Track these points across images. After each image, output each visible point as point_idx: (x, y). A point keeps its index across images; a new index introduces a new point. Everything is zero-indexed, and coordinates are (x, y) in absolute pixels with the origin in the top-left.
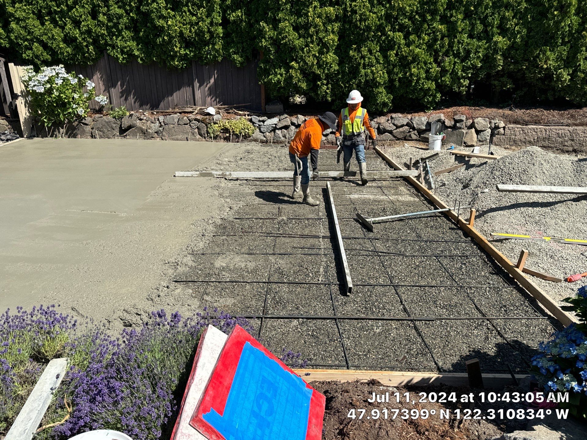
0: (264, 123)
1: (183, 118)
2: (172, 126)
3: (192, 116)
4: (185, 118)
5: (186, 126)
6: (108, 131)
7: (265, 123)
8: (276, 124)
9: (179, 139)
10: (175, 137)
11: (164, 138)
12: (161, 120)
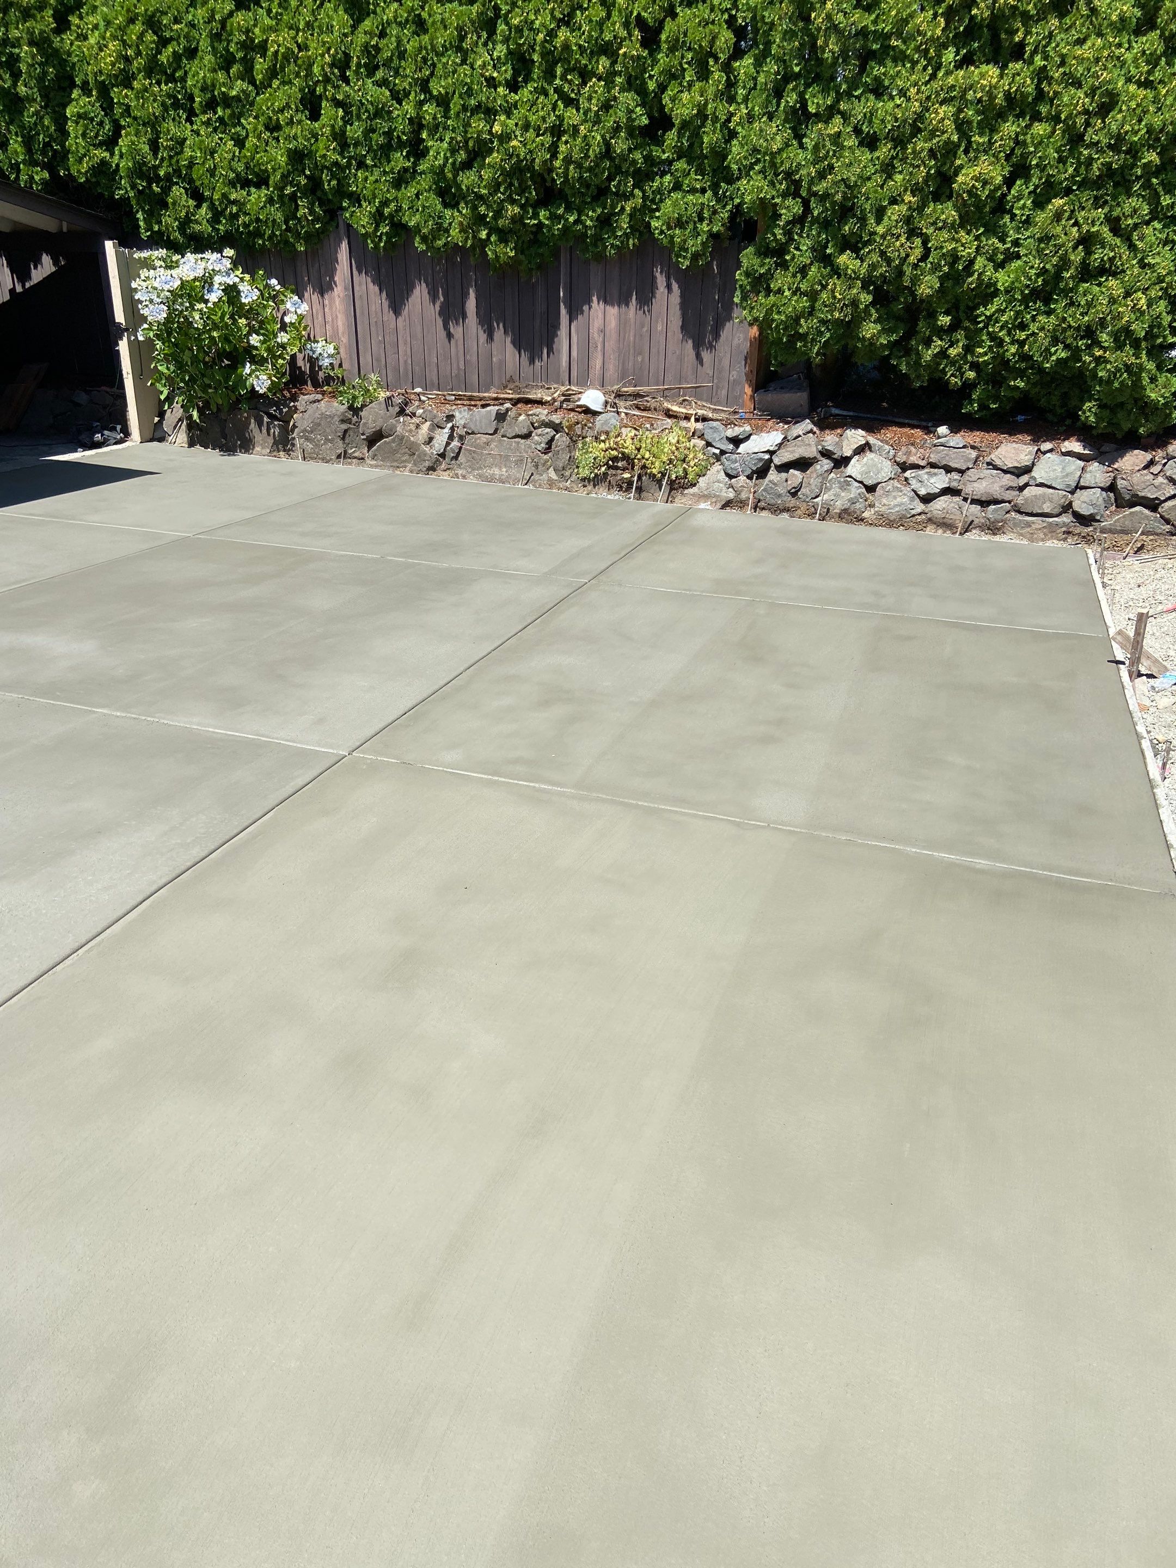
0: (737, 447)
1: (519, 418)
2: (484, 438)
3: (542, 413)
4: (522, 418)
5: (522, 441)
7: (743, 448)
8: (771, 453)
9: (497, 477)
10: (488, 472)
11: (460, 472)
12: (461, 418)
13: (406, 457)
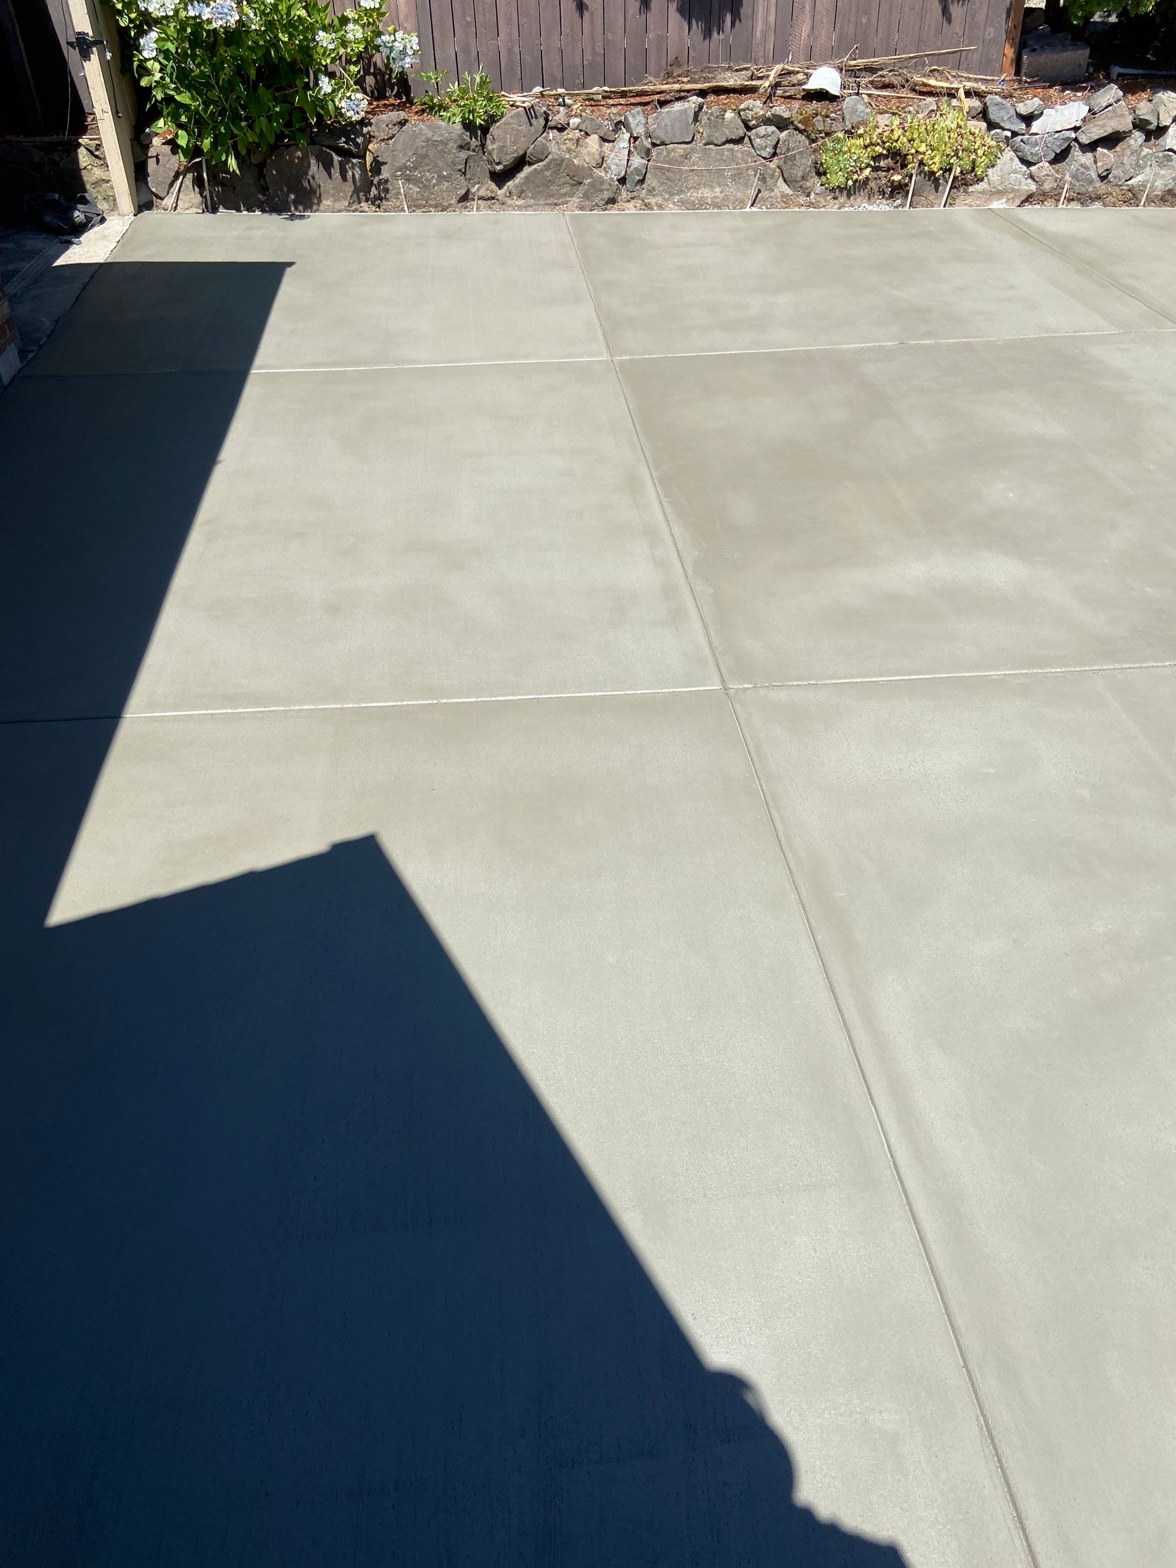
0: (1029, 125)
1: (722, 117)
2: (680, 149)
3: (755, 106)
4: (729, 115)
5: (736, 147)
6: (441, 178)
7: (1036, 126)
8: (1076, 129)
9: (709, 201)
10: (694, 195)
11: (653, 201)
12: (637, 125)
13: (566, 189)
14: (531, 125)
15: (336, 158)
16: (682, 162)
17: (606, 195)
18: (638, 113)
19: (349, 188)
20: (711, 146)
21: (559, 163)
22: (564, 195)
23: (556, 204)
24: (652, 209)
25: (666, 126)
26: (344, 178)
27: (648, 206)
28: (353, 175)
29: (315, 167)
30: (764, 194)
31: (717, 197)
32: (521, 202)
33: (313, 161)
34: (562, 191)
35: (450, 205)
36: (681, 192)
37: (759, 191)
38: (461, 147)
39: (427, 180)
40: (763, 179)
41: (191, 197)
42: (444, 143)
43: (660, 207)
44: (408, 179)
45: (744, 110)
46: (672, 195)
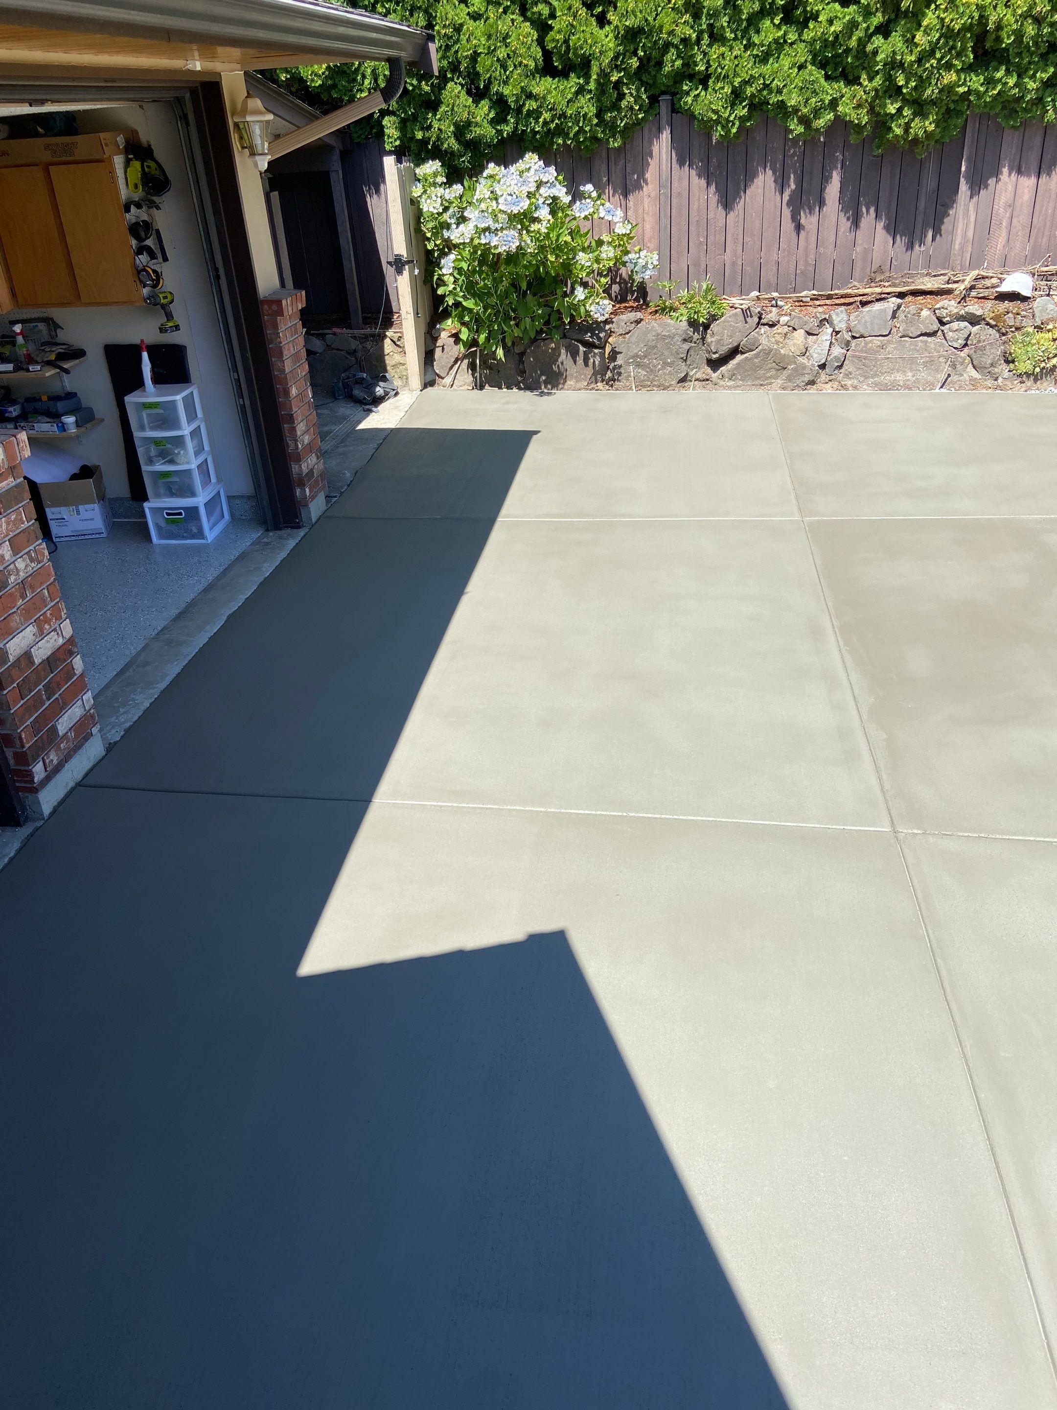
1: (918, 314)
2: (878, 341)
3: (949, 306)
4: (925, 313)
5: (929, 339)
6: (665, 364)
9: (901, 383)
10: (887, 379)
11: (849, 383)
12: (840, 321)
13: (773, 372)
14: (746, 322)
15: (582, 349)
16: (878, 351)
17: (807, 378)
18: (842, 312)
19: (589, 371)
20: (906, 339)
21: (768, 352)
22: (770, 377)
23: (761, 385)
24: (847, 389)
25: (866, 322)
26: (586, 365)
27: (844, 387)
28: (594, 362)
29: (564, 356)
30: (954, 378)
31: (908, 380)
32: (731, 383)
33: (563, 351)
34: (768, 375)
35: (671, 385)
36: (876, 375)
37: (949, 375)
38: (685, 340)
39: (655, 366)
40: (953, 366)
41: (465, 377)
42: (671, 337)
43: (855, 388)
44: (638, 365)
45: (939, 309)
46: (866, 378)
